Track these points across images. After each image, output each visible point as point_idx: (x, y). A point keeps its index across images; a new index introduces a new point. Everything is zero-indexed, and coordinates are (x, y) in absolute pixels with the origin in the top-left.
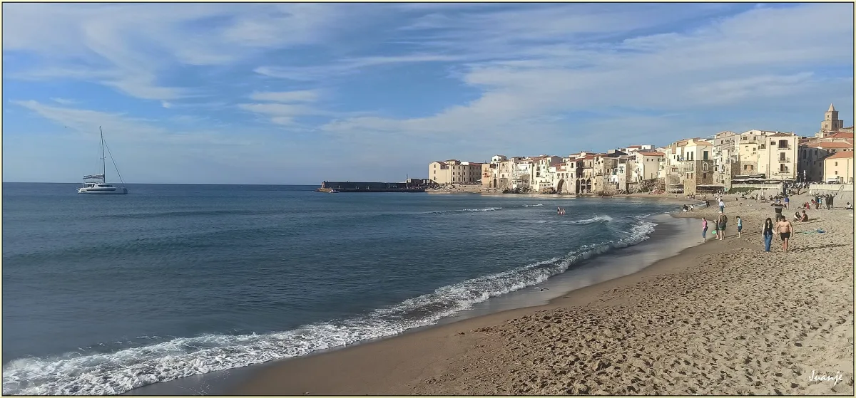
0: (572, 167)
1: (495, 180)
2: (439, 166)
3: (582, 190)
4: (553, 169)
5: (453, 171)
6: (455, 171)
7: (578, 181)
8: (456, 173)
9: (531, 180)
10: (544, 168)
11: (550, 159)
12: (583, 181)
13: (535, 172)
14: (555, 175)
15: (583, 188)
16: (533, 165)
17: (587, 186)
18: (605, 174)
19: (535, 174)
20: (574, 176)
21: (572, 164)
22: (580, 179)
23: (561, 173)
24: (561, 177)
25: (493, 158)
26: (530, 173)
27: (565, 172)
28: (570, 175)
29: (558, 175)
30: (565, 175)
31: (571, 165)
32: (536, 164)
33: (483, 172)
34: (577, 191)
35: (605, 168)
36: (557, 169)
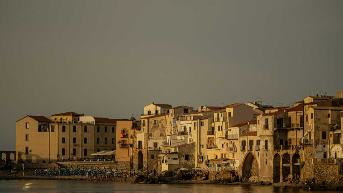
0: (266, 127)
1: (140, 154)
2: (34, 124)
3: (286, 175)
4: (235, 131)
5: (63, 135)
6: (66, 135)
7: (276, 156)
8: (67, 140)
9: (196, 153)
10: (220, 128)
11: (230, 110)
12: (287, 155)
13: (205, 137)
14: (238, 145)
15: (287, 171)
16: (201, 124)
17: (294, 167)
18: (317, 143)
19: (205, 142)
20: (270, 146)
21: (267, 120)
22: (281, 153)
23: (247, 139)
24: (247, 148)
25: (146, 109)
26: (196, 140)
27: (254, 139)
28: (263, 144)
29: (244, 143)
30: (255, 143)
31: (264, 123)
32: (206, 122)
33: (119, 137)
34: (276, 178)
35: (317, 128)
36: (243, 133)
